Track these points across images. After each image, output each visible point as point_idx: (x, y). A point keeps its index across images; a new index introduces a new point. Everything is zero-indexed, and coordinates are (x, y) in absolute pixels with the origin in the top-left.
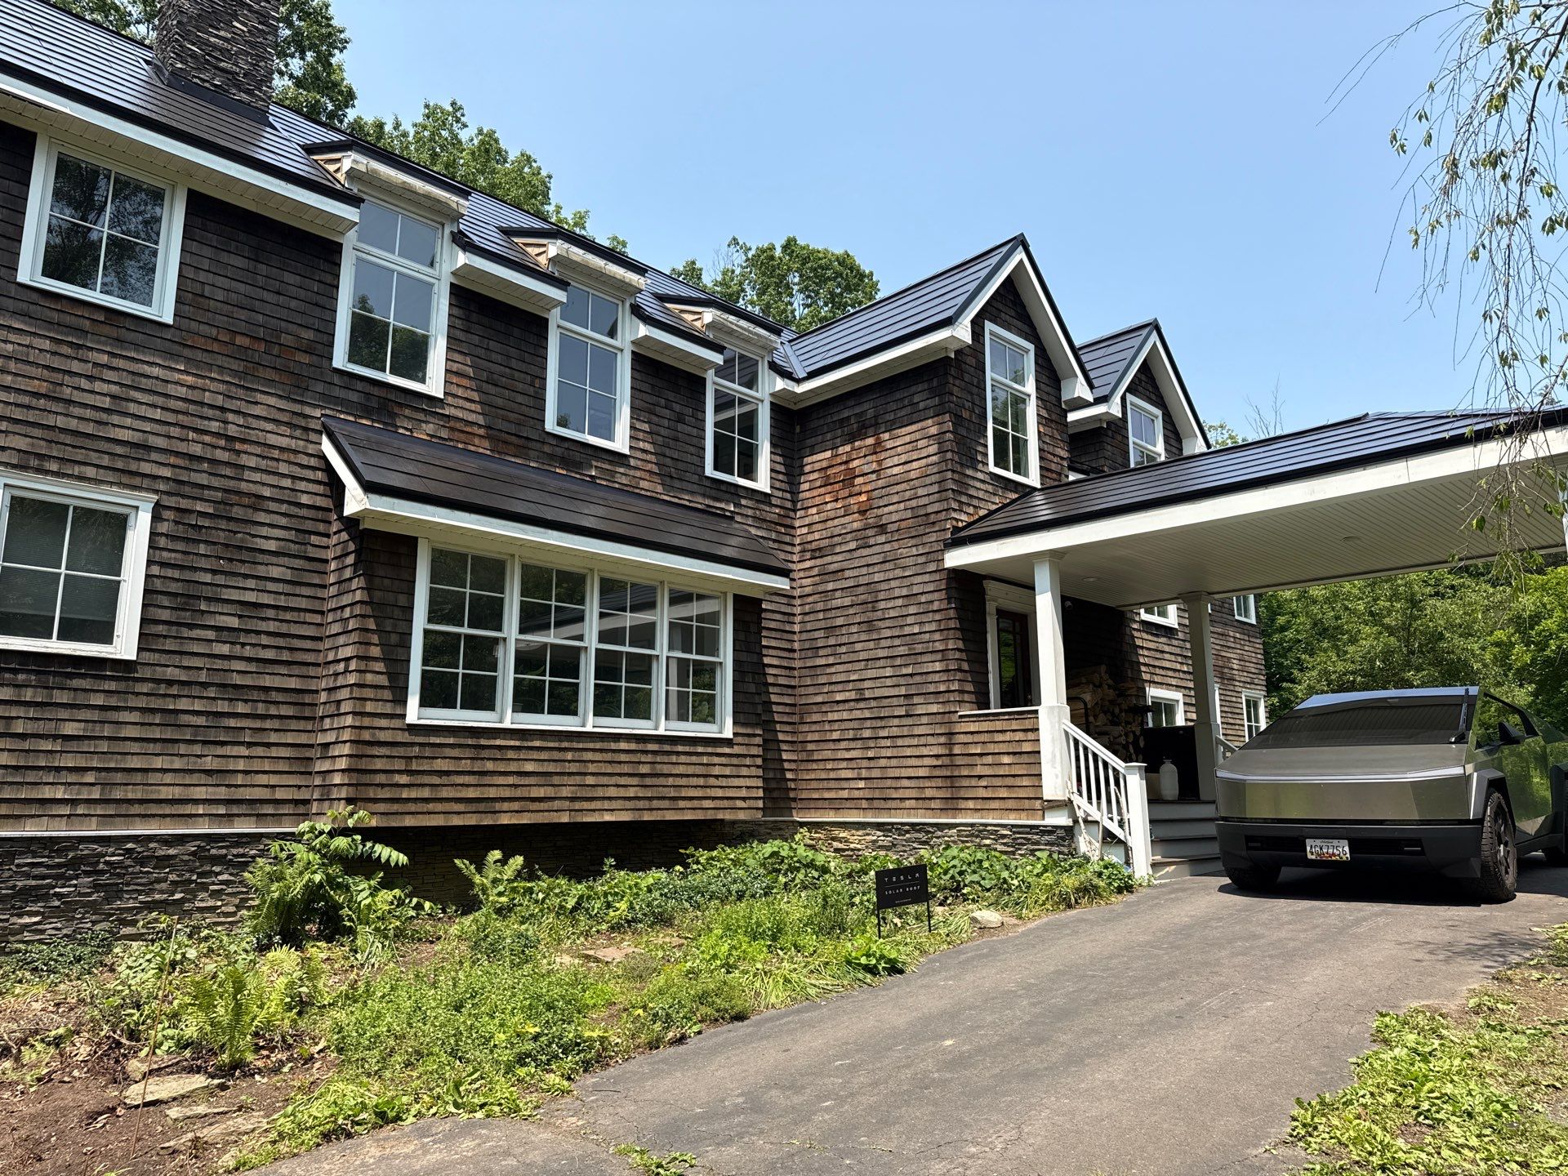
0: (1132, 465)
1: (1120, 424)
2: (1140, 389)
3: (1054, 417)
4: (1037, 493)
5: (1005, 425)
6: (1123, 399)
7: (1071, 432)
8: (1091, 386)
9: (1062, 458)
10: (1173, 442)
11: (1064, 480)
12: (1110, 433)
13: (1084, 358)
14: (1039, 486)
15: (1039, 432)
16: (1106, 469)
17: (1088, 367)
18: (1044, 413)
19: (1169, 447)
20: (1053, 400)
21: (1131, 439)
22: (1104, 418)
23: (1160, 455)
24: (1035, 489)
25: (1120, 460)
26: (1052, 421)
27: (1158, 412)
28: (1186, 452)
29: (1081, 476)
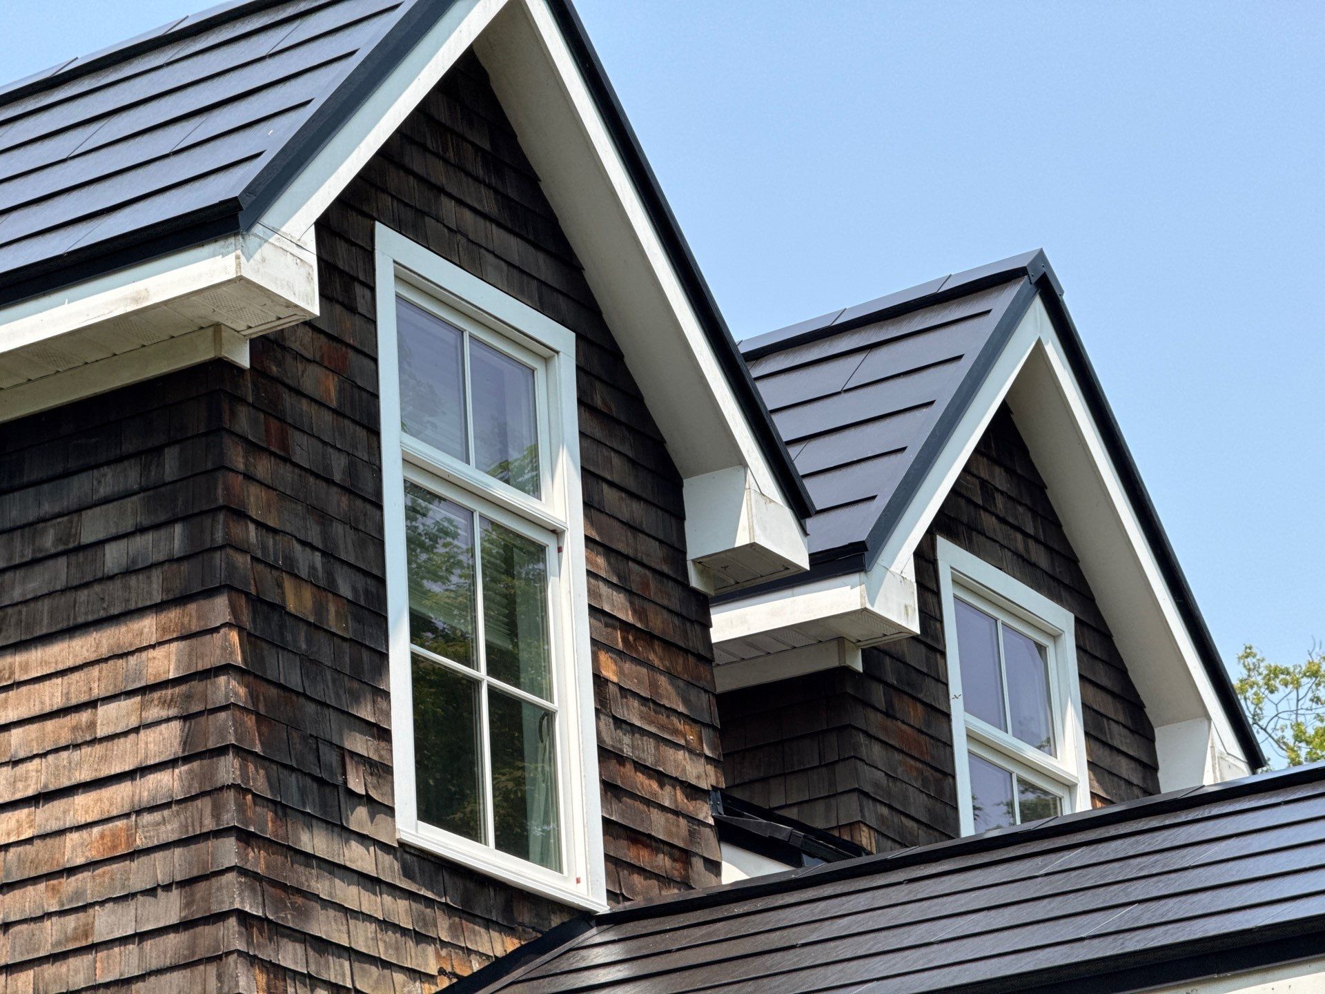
0: (968, 829)
1: (916, 657)
2: (989, 522)
3: (658, 622)
4: (593, 935)
5: (462, 648)
6: (925, 559)
7: (726, 682)
8: (801, 507)
9: (693, 792)
10: (1121, 738)
11: (704, 883)
12: (878, 695)
13: (771, 394)
14: (602, 906)
15: (600, 682)
16: (865, 838)
17: (785, 427)
18: (617, 605)
19: (1106, 759)
20: (653, 553)
21: (961, 721)
22: (854, 632)
23: (1070, 787)
24: (585, 918)
25: (918, 804)
26: (649, 637)
27: (1061, 618)
28: (1172, 783)
29: (770, 868)
